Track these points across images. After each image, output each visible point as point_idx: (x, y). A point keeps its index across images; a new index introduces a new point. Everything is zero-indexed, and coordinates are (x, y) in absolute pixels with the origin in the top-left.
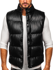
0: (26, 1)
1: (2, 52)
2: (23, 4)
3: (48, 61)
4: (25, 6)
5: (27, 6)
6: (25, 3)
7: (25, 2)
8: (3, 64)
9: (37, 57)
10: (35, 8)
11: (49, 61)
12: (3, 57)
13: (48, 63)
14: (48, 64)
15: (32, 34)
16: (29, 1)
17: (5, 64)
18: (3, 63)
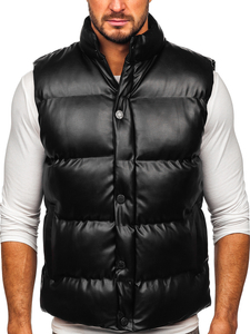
0: (122, 3)
1: (10, 260)
2: (105, 19)
3: (225, 299)
4: (118, 27)
5: (126, 31)
6: (114, 14)
7: (117, 7)
8: (14, 323)
9: (169, 281)
10: (168, 40)
11: (231, 299)
12: (16, 287)
13: (224, 310)
14: (227, 317)
15: (143, 162)
16: (138, 6)
17: (22, 319)
18: (13, 314)
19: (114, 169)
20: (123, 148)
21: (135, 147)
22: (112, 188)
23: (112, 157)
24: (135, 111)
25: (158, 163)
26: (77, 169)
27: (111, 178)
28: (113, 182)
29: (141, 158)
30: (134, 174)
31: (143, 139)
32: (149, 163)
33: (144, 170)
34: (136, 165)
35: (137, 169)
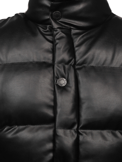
19: (54, 138)
20: (64, 117)
21: (78, 116)
22: (51, 155)
23: (51, 125)
24: (80, 78)
25: (105, 132)
26: (10, 136)
27: (50, 146)
28: (53, 150)
29: (85, 127)
30: (77, 143)
31: (88, 108)
32: (95, 132)
33: (89, 139)
34: (79, 134)
35: (81, 138)
